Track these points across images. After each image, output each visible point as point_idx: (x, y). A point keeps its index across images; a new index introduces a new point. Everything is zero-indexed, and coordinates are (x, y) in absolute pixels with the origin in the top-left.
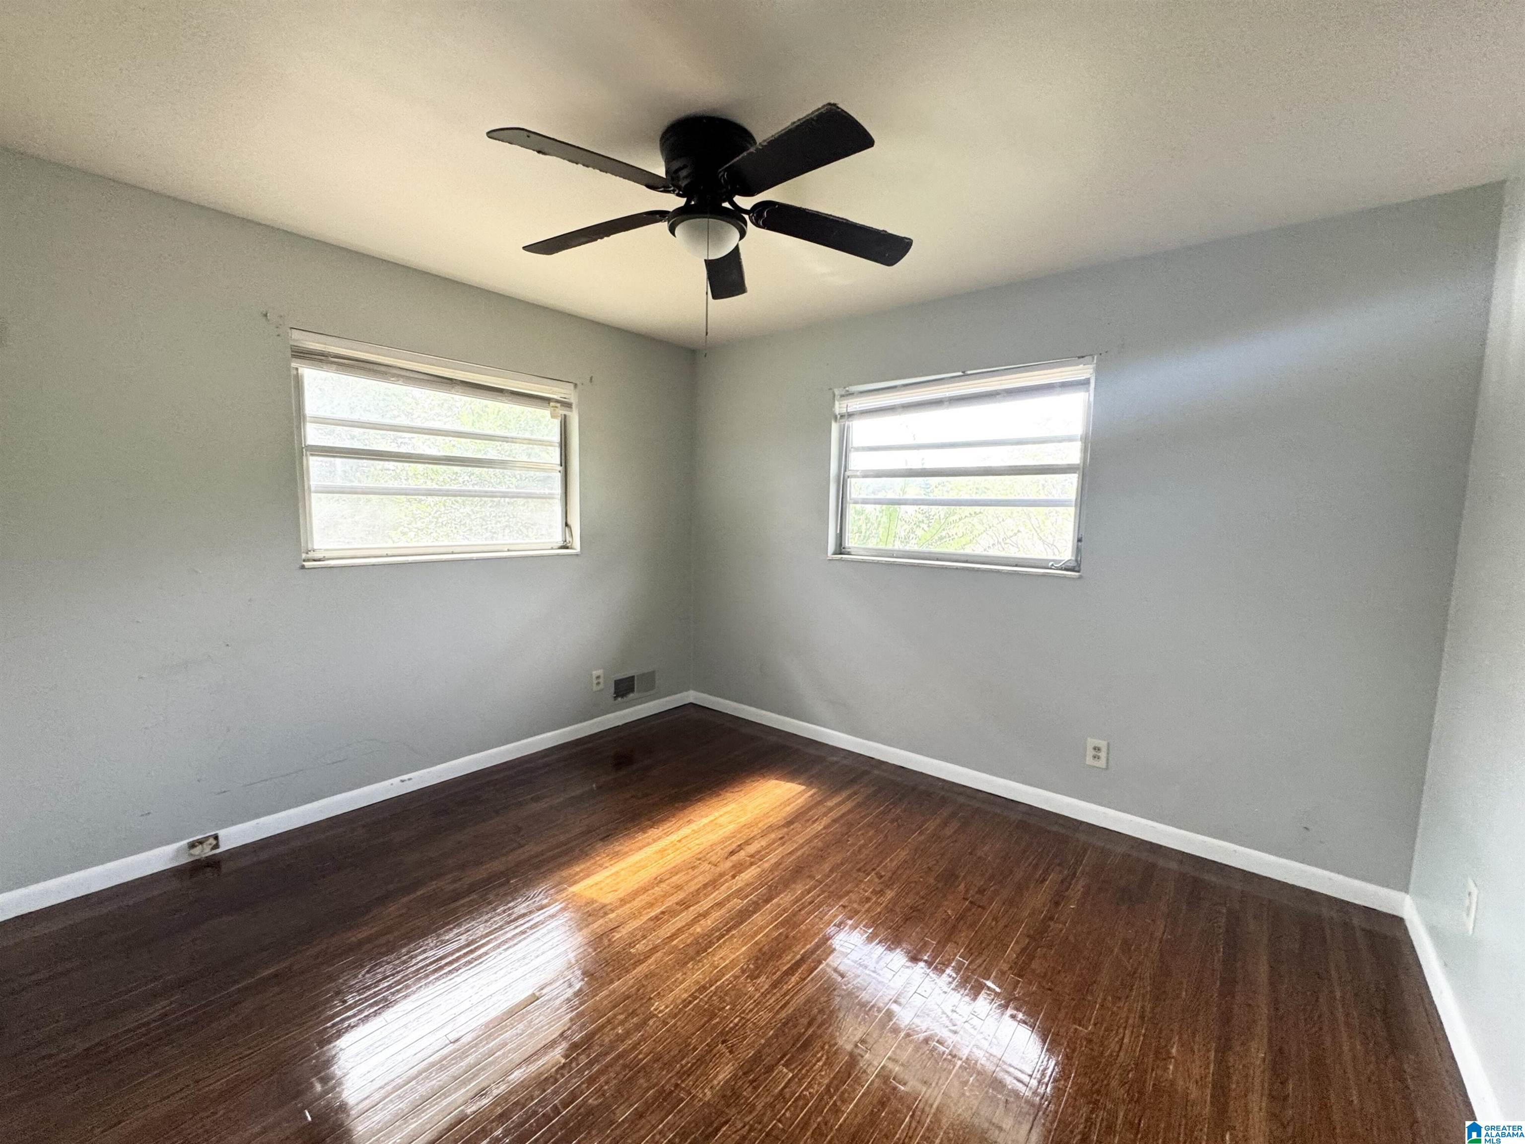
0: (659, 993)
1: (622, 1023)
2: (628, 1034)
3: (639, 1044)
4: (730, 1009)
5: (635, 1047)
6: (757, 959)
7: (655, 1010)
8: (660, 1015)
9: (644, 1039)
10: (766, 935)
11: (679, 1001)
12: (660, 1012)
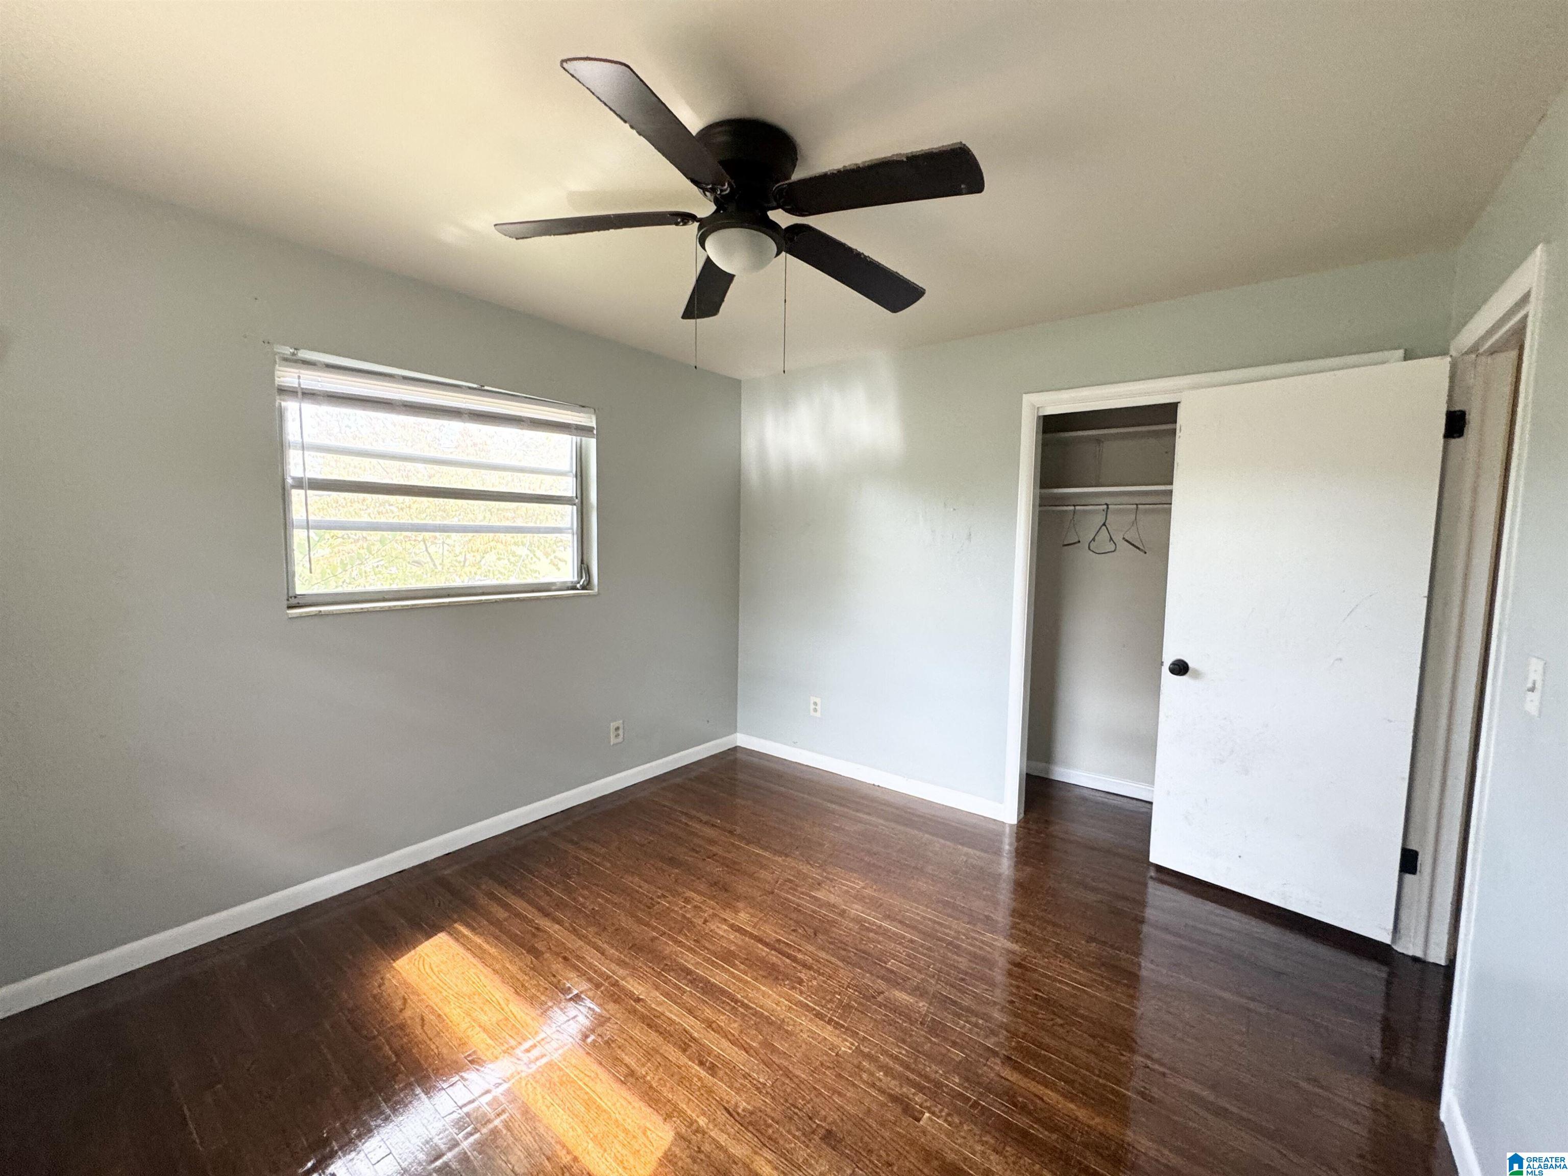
0: (830, 1049)
1: (872, 1074)
2: (881, 1067)
3: (891, 1056)
4: (839, 995)
5: (896, 1058)
6: (777, 978)
7: (850, 1048)
8: (856, 1044)
9: (885, 1052)
10: (745, 973)
11: (837, 1032)
12: (853, 1044)
